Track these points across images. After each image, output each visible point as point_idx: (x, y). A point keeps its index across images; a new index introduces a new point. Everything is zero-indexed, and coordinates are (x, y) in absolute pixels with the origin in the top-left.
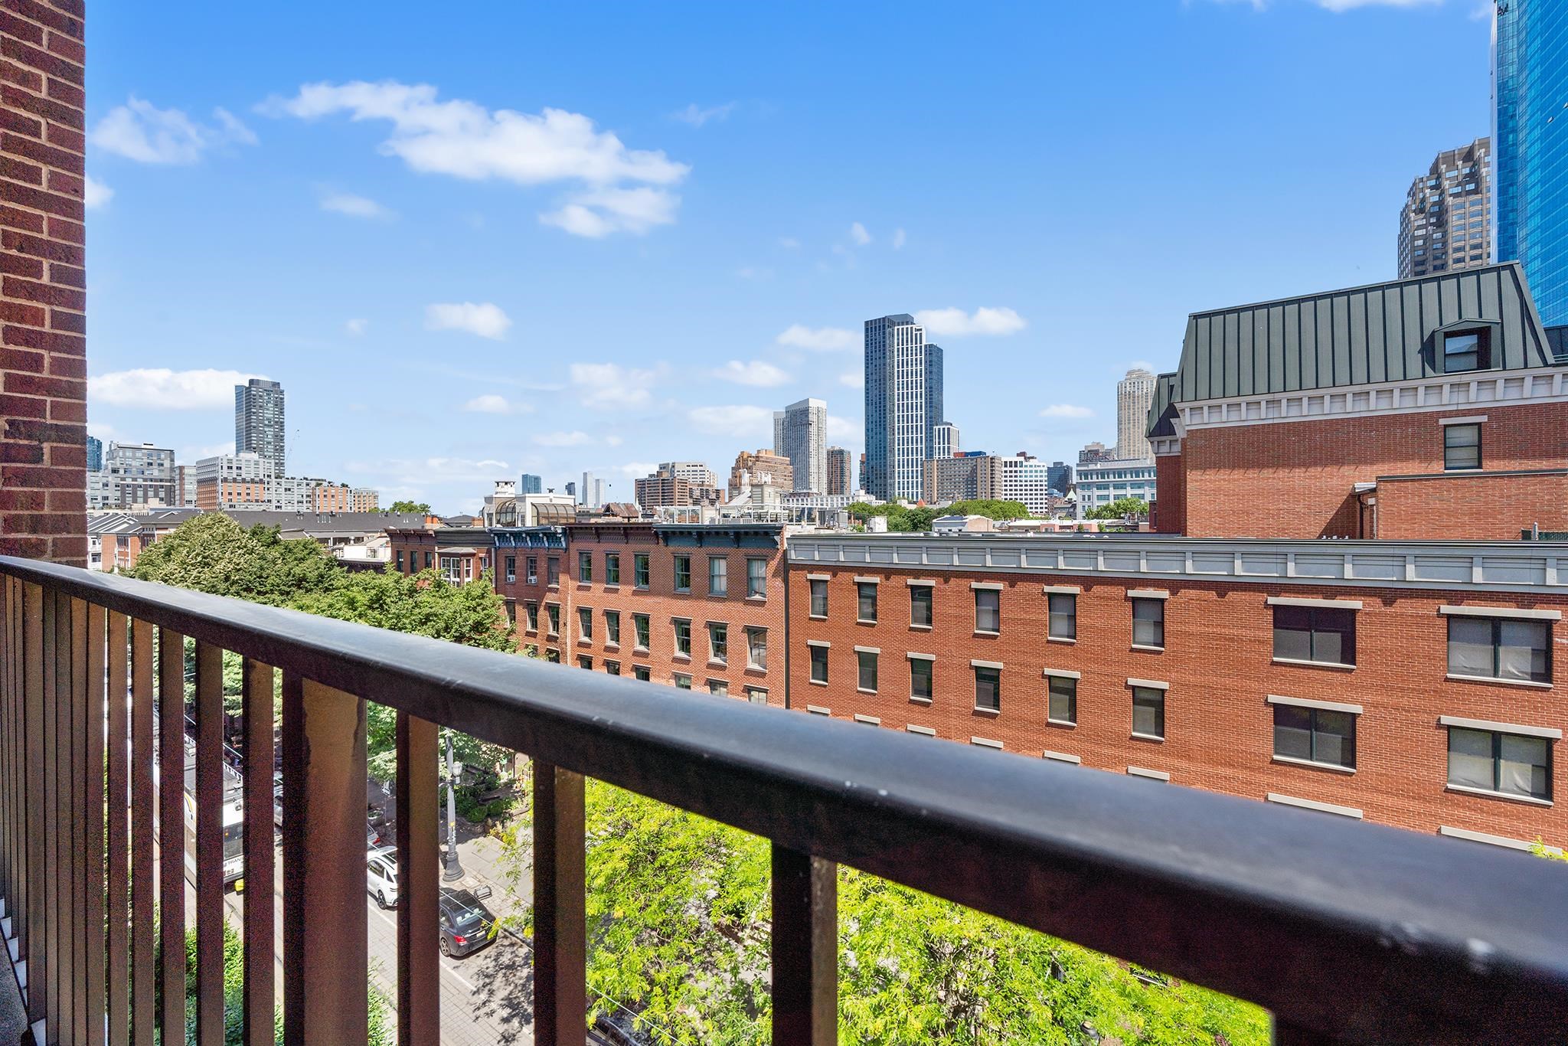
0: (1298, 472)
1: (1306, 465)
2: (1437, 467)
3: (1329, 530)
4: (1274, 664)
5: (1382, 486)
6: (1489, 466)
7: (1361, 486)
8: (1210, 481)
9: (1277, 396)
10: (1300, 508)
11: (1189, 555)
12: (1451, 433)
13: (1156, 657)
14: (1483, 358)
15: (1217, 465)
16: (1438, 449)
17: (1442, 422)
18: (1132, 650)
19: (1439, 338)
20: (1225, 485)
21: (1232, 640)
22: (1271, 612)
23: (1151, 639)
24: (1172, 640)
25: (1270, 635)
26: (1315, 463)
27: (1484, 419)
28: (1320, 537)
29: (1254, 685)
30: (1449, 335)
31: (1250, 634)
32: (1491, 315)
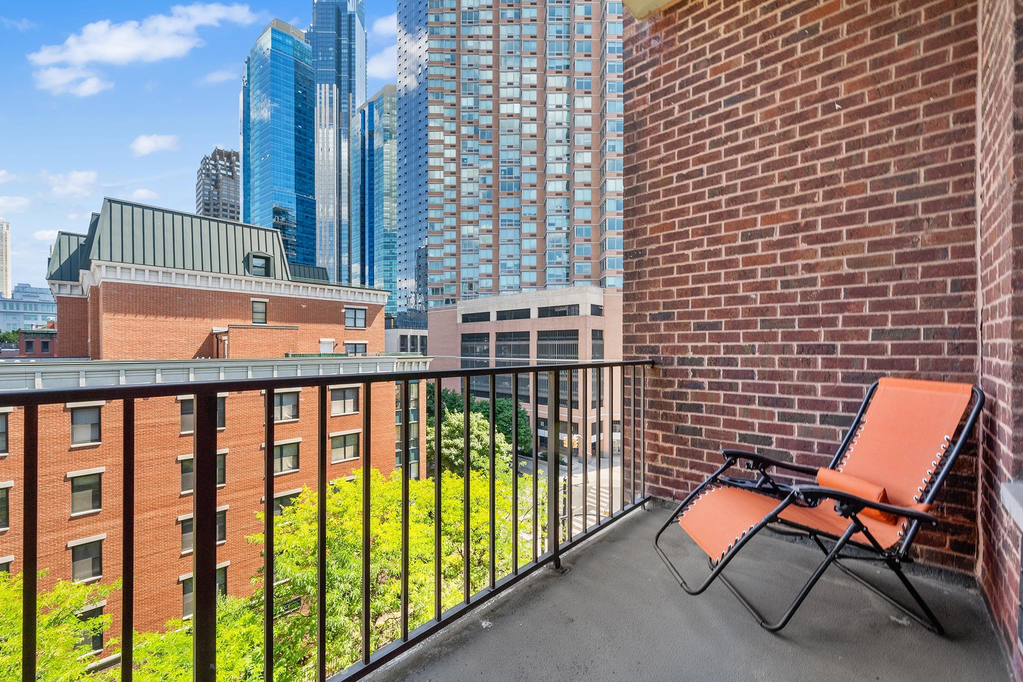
0: (181, 319)
1: (185, 316)
2: (249, 323)
3: (200, 354)
4: (181, 436)
5: (231, 330)
6: (269, 324)
7: (216, 329)
8: (122, 320)
9: (170, 270)
10: (183, 340)
11: (122, 372)
12: (255, 305)
13: (94, 450)
14: (267, 271)
15: (126, 310)
16: (250, 312)
17: (252, 299)
18: (71, 450)
19: (251, 256)
20: (133, 323)
21: (154, 426)
22: (179, 405)
23: (89, 437)
24: (108, 435)
25: (179, 418)
26: (190, 316)
27: (267, 300)
28: (195, 357)
29: (169, 452)
30: (255, 257)
31: (166, 420)
32: (270, 253)
